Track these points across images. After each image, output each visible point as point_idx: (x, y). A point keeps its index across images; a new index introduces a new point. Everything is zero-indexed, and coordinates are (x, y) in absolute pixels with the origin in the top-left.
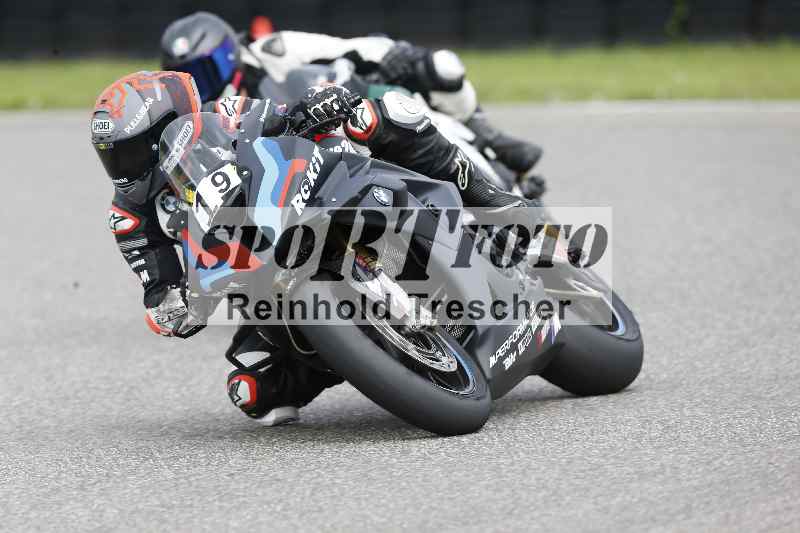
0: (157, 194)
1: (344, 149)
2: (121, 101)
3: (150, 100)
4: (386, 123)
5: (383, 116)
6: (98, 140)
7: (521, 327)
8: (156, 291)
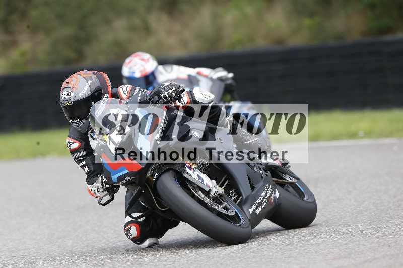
2: (76, 82)
3: (90, 82)
4: (194, 102)
5: (193, 99)
6: (64, 101)
7: (263, 195)
8: (92, 175)
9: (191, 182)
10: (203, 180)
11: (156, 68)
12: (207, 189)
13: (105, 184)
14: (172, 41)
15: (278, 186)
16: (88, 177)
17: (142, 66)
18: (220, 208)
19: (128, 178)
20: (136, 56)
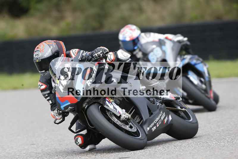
5: (117, 57)
6: (36, 59)
7: (158, 119)
8: (54, 106)
9: (108, 111)
10: (116, 109)
11: (140, 35)
12: (119, 115)
13: (59, 111)
14: (155, 17)
15: (171, 113)
16: (51, 107)
17: (131, 33)
18: (127, 128)
19: (70, 108)
20: (127, 27)
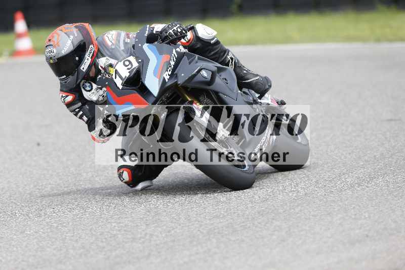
0: (81, 82)
1: (181, 50)
2: (58, 39)
3: (72, 37)
4: (198, 38)
5: (196, 35)
6: (49, 59)
8: (92, 123)
